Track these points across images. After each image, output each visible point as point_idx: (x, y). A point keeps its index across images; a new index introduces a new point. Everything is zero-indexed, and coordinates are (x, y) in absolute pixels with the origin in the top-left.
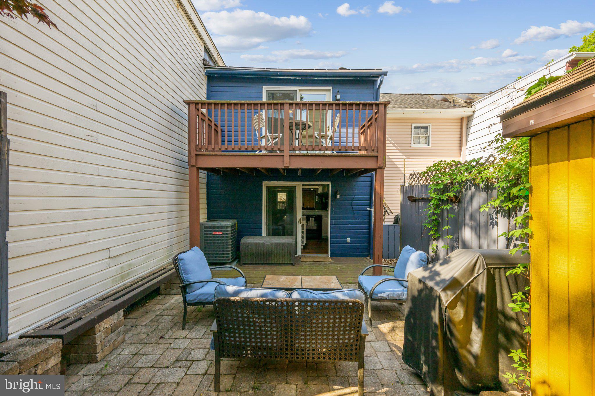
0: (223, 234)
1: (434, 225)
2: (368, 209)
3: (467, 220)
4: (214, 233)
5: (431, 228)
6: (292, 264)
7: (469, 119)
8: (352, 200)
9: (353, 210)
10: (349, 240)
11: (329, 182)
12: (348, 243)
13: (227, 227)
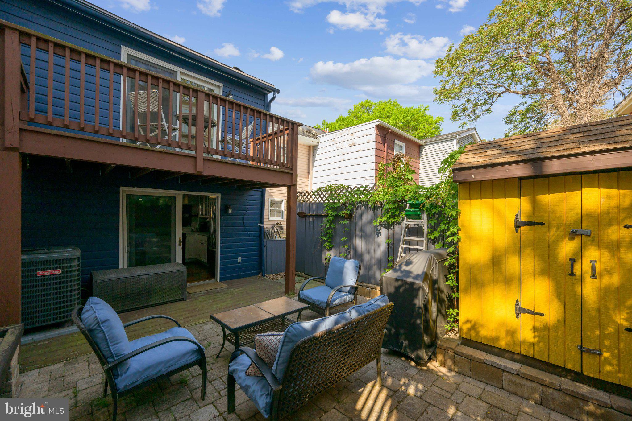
0: (63, 273)
1: (329, 238)
2: (259, 224)
3: (358, 233)
4: (40, 273)
5: (327, 240)
6: (183, 300)
7: (315, 148)
8: (244, 216)
9: (244, 226)
10: (240, 259)
11: (219, 194)
12: (240, 263)
13: (71, 260)
